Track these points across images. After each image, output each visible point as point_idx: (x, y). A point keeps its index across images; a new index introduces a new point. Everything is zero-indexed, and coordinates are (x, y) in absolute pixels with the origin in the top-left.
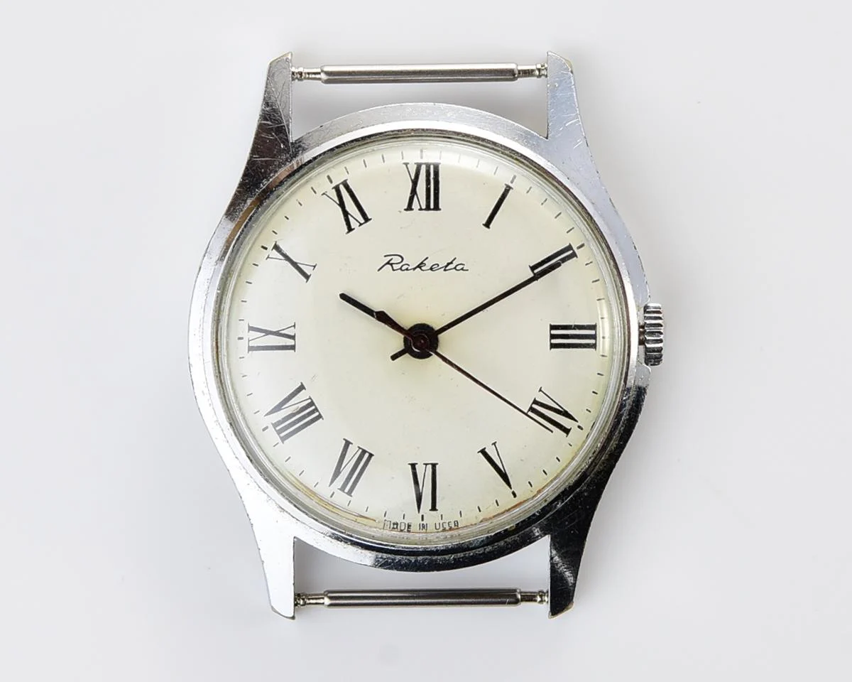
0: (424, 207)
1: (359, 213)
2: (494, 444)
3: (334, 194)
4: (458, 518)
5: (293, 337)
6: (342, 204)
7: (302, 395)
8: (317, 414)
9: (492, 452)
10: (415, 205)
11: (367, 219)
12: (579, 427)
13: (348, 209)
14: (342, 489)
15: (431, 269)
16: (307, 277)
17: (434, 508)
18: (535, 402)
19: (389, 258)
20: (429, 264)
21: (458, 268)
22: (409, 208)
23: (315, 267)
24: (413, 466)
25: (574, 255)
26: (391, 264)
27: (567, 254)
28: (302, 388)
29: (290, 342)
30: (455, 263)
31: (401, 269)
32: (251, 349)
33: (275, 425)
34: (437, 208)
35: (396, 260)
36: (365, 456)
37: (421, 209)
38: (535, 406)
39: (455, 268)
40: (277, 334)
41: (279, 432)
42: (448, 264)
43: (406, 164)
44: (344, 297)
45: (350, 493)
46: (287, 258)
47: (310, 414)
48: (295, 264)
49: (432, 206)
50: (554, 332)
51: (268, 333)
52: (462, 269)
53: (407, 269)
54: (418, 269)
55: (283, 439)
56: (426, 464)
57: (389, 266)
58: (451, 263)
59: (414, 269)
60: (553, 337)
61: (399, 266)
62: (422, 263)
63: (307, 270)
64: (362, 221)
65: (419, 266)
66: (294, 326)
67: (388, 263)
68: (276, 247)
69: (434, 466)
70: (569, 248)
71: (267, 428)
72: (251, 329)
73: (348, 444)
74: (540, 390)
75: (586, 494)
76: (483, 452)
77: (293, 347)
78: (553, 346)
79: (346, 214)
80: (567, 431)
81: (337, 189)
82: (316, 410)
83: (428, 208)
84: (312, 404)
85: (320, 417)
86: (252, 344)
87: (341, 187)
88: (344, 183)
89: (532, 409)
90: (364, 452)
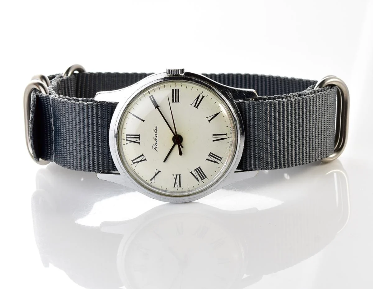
0: (139, 139)
1: (141, 157)
2: (207, 118)
3: (136, 164)
4: (229, 127)
5: (177, 175)
6: (138, 162)
7: (193, 172)
9: (209, 119)
10: (138, 141)
11: (143, 155)
12: (202, 93)
13: (140, 160)
14: (220, 160)
15: (157, 137)
16: (159, 172)
17: (226, 134)
18: (195, 106)
19: (154, 149)
20: (155, 137)
22: (139, 143)
23: (156, 169)
24: (213, 141)
25: (152, 96)
26: (155, 148)
27: (152, 98)
28: (191, 172)
29: (178, 176)
30: (155, 130)
31: (157, 145)
32: (180, 187)
33: (202, 179)
34: (139, 135)
35: (154, 147)
36: (211, 155)
37: (139, 140)
38: (196, 106)
39: (156, 130)
40: (176, 180)
41: (204, 178)
42: (155, 132)
43: (126, 144)
44: (164, 161)
45: (221, 158)
46: (154, 177)
47: (199, 170)
48: (156, 175)
49: (139, 137)
50: (174, 101)
51: (175, 182)
52: (156, 128)
53: (157, 143)
54: (157, 140)
55: (206, 177)
56: (213, 137)
57: (156, 149)
58: (155, 131)
59: (157, 141)
60: (176, 102)
61: (156, 146)
62: (155, 139)
63: (157, 171)
64: (143, 156)
65: (156, 140)
66: (173, 175)
67: (155, 149)
68: (151, 180)
69: (213, 135)
70: (150, 97)
71: (203, 182)
72: (174, 187)
73: (207, 159)
74: (191, 105)
76: (209, 121)
77: (180, 175)
78: (178, 102)
80: (203, 97)
81: (134, 163)
82: (197, 168)
83: (139, 138)
84: (196, 170)
85: (199, 167)
86: (179, 186)
87: (133, 162)
88: (132, 161)
89: (197, 107)
90: (209, 155)
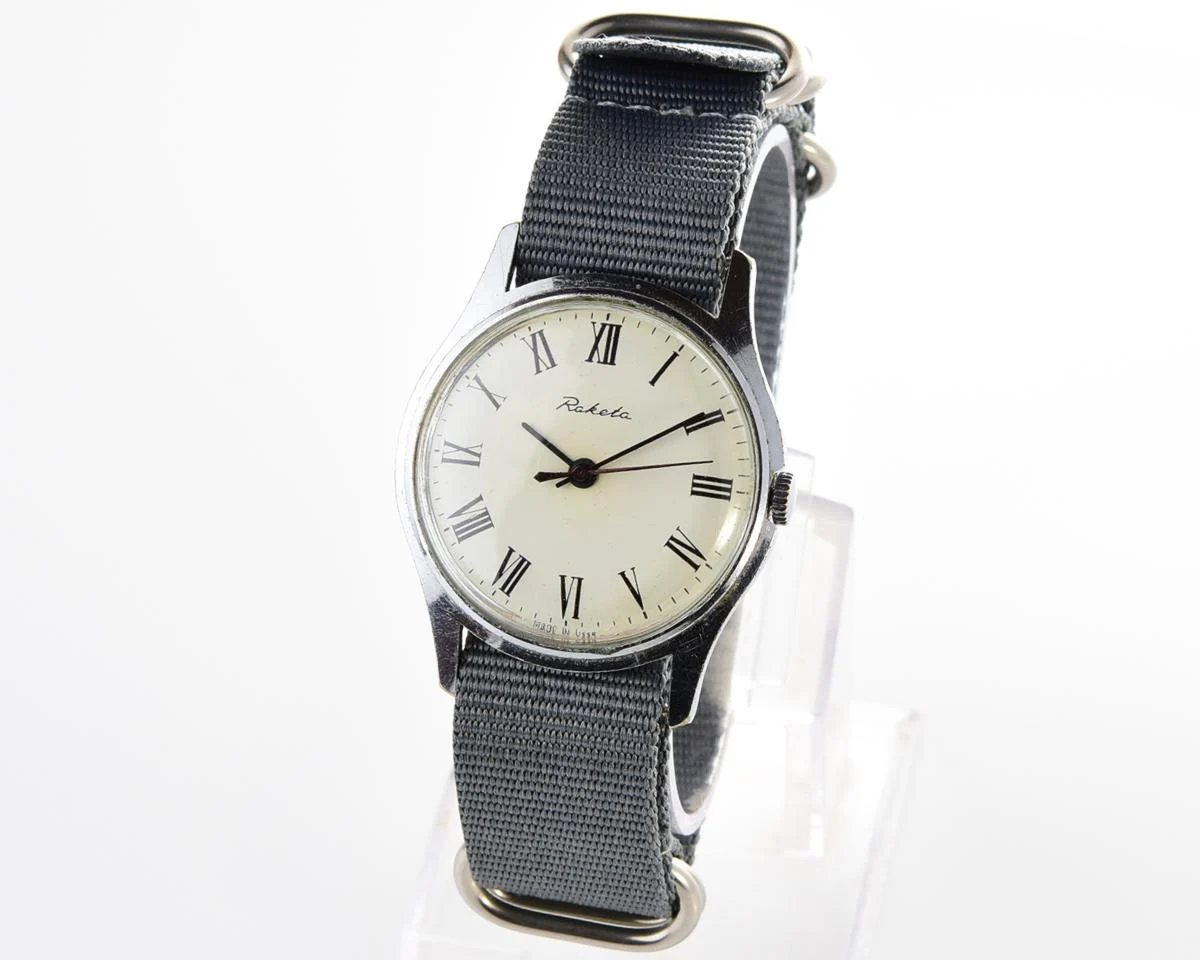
0: (602, 360)
1: (548, 359)
2: (633, 569)
3: (529, 341)
4: (595, 629)
5: (479, 455)
6: (535, 350)
7: (480, 506)
8: (490, 522)
9: (630, 575)
10: (595, 358)
11: (553, 365)
12: (707, 565)
13: (539, 354)
14: (503, 589)
15: (601, 414)
16: (498, 406)
17: (576, 616)
18: (672, 538)
19: (566, 400)
20: (599, 409)
21: (623, 415)
22: (590, 360)
23: (504, 399)
24: (563, 578)
25: (722, 419)
26: (568, 405)
27: (716, 417)
28: (480, 498)
29: (476, 459)
30: (621, 411)
31: (575, 410)
32: (444, 460)
33: (455, 527)
34: (612, 363)
35: (573, 402)
36: (523, 565)
37: (599, 362)
38: (671, 542)
39: (620, 415)
40: (467, 450)
41: (457, 533)
42: (616, 411)
43: (594, 323)
44: (525, 426)
45: (508, 593)
46: (484, 389)
47: (484, 521)
48: (490, 395)
49: (609, 361)
50: (696, 481)
51: (459, 449)
52: (625, 417)
53: (580, 411)
54: (590, 412)
55: (460, 540)
56: (574, 578)
57: (566, 406)
58: (618, 411)
59: (587, 412)
60: (694, 485)
61: (575, 407)
62: (593, 407)
63: (498, 401)
64: (549, 365)
65: (591, 410)
66: (481, 446)
67: (566, 404)
68: (477, 379)
69: (580, 580)
70: (719, 412)
71: (448, 528)
72: (446, 443)
73: (511, 551)
74: (678, 529)
75: (707, 624)
76: (623, 574)
77: (477, 464)
78: (693, 493)
79: (537, 358)
80: (696, 567)
81: (534, 336)
82: (489, 519)
83: (605, 362)
84: (486, 513)
85: (491, 525)
86: (445, 456)
87: (537, 335)
88: (541, 333)
89: (668, 544)
90: (524, 560)
